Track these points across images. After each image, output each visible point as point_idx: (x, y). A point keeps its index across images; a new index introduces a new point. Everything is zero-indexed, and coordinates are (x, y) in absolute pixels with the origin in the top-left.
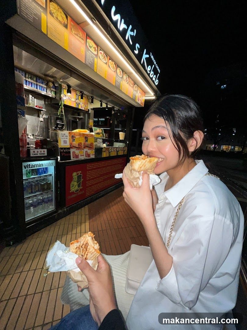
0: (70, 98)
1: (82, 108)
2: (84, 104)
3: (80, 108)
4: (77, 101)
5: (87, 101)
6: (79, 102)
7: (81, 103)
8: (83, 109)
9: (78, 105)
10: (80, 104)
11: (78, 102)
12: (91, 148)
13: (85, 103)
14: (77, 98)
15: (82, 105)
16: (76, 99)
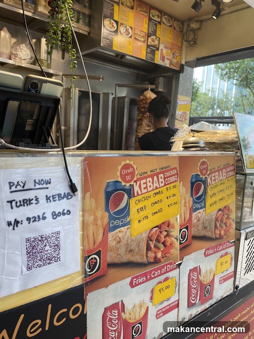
0: (130, 31)
1: (163, 60)
2: (171, 49)
3: (158, 60)
4: (150, 40)
5: (180, 39)
6: (156, 42)
7: (161, 47)
8: (167, 64)
9: (153, 53)
10: (158, 49)
11: (153, 43)
12: (221, 237)
13: (173, 44)
14: (150, 32)
15: (165, 51)
16: (149, 35)
